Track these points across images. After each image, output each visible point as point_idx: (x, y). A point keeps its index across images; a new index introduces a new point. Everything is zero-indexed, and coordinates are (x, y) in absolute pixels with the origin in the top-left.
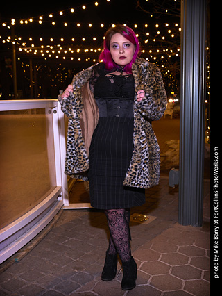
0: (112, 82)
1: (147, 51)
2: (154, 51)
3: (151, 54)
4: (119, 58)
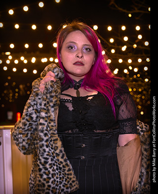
0: (71, 109)
1: (125, 60)
2: (135, 61)
3: (131, 65)
4: (74, 64)
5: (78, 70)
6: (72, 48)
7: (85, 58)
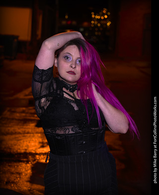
4: (68, 72)
5: (70, 78)
6: (68, 58)
7: (77, 69)
